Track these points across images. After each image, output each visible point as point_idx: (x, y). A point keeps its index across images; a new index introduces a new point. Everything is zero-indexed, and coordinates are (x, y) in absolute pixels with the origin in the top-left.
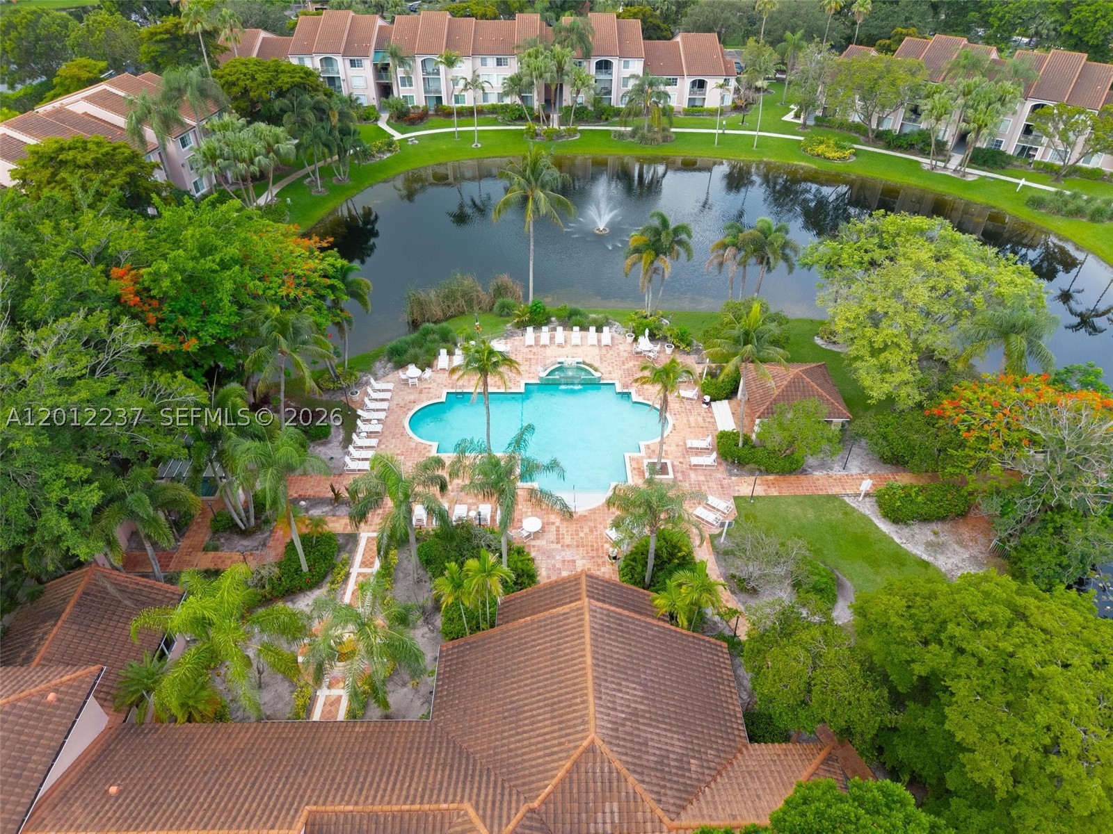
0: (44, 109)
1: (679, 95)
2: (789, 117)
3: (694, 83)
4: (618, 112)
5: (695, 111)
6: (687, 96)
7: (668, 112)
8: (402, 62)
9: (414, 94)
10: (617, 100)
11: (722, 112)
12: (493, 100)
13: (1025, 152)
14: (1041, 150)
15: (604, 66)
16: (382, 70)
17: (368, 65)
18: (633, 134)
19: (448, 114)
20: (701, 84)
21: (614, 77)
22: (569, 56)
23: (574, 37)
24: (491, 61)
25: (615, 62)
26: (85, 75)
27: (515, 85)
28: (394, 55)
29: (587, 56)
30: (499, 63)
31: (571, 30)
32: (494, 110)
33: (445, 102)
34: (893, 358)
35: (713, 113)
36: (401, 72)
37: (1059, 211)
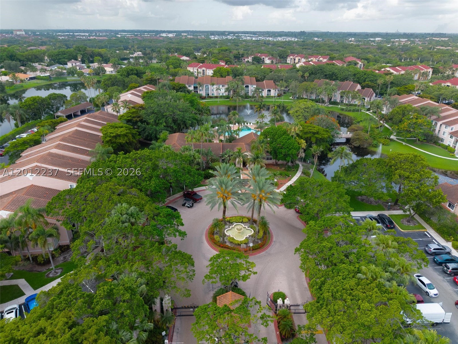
0: (138, 89)
1: (265, 93)
2: (291, 98)
3: (268, 91)
4: (250, 97)
5: (268, 97)
6: (266, 93)
7: (262, 97)
8: (201, 86)
9: (203, 93)
10: (250, 94)
11: (275, 97)
12: (221, 95)
13: (342, 102)
14: (344, 100)
15: (247, 87)
16: (195, 88)
17: (192, 87)
18: (254, 101)
19: (211, 97)
20: (270, 91)
21: (249, 89)
22: (240, 83)
23: (240, 80)
24: (221, 86)
25: (250, 86)
26: (136, 86)
27: (227, 90)
28: (199, 84)
29: (243, 84)
30: (223, 86)
31: (239, 78)
32: (221, 97)
33: (210, 95)
34: (300, 117)
35: (272, 97)
36: (201, 88)
37: (346, 111)
